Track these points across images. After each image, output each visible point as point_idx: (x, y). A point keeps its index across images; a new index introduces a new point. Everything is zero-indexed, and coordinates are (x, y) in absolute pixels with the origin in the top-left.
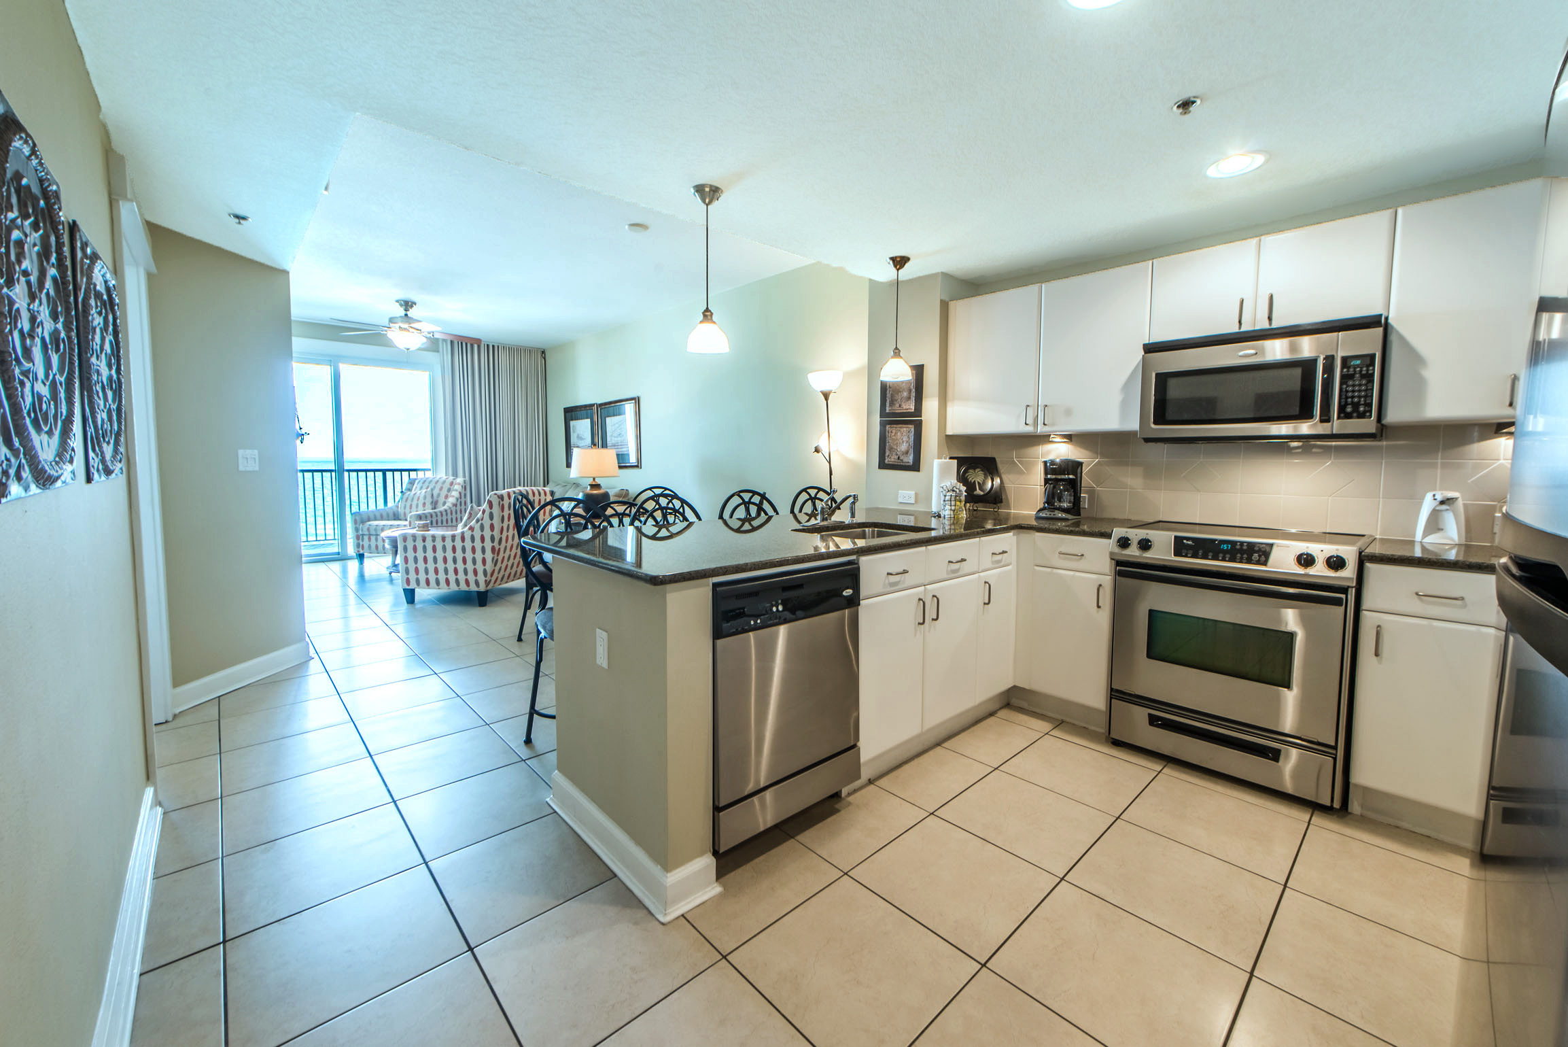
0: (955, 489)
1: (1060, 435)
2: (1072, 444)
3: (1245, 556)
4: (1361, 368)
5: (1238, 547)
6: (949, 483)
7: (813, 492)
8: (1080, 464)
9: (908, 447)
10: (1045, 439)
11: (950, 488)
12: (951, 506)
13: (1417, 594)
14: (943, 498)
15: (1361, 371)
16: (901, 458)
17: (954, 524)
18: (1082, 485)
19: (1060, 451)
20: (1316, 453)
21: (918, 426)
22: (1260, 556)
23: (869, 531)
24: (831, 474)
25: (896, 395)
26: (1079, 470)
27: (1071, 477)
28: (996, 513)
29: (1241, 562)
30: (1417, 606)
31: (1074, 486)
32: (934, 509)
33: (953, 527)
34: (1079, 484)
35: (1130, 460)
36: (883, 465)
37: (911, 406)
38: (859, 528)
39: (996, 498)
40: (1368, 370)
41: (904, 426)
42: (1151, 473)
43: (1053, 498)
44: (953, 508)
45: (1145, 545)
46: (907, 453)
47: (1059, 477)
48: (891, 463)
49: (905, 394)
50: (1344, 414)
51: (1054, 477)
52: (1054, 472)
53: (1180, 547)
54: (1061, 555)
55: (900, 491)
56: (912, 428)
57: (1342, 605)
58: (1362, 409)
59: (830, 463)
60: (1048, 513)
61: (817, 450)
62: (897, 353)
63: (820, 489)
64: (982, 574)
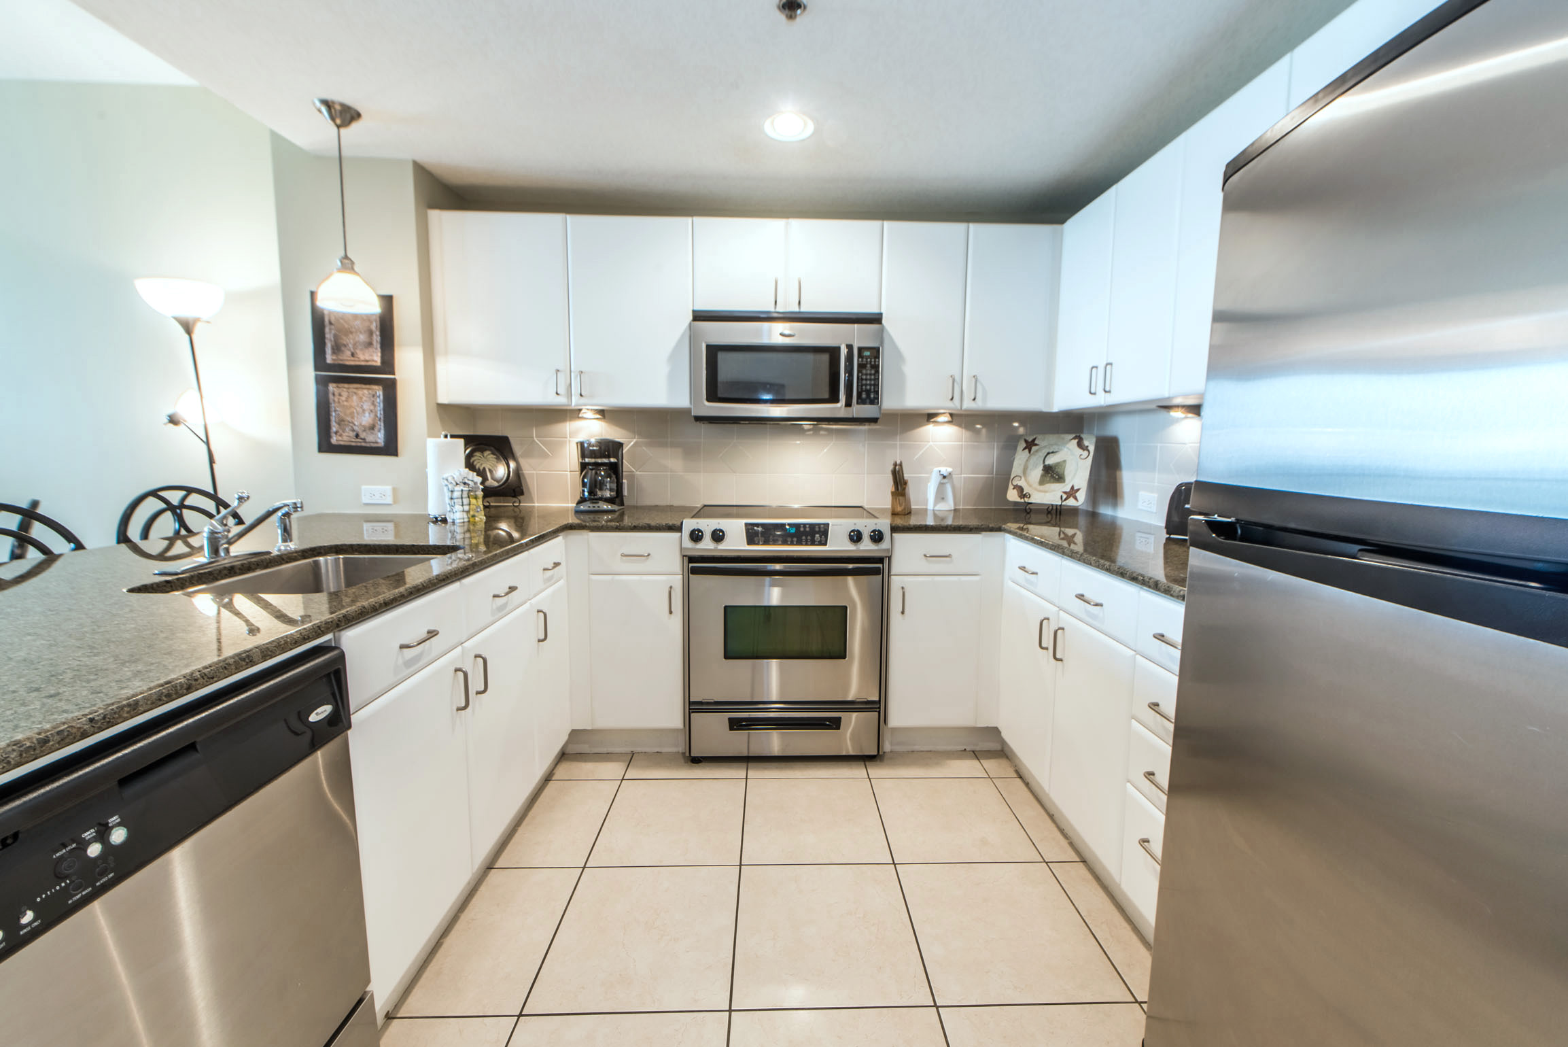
0: (467, 481)
1: (591, 410)
2: (606, 422)
3: (809, 538)
4: (871, 359)
5: (802, 529)
6: (458, 474)
7: (175, 497)
8: (620, 445)
9: (374, 420)
10: (575, 414)
11: (459, 480)
12: (463, 505)
13: (925, 556)
14: (448, 494)
15: (871, 361)
16: (362, 436)
17: (469, 531)
18: (624, 470)
19: (592, 429)
20: (822, 435)
21: (390, 389)
22: (821, 537)
23: (326, 561)
24: (212, 460)
25: (345, 338)
26: (620, 453)
27: (612, 460)
28: (516, 509)
29: (806, 544)
30: (925, 566)
31: (615, 470)
32: (433, 511)
33: (468, 535)
34: (621, 469)
35: (669, 440)
36: (326, 446)
37: (376, 358)
38: (305, 558)
39: (513, 489)
40: (875, 362)
41: (364, 386)
42: (691, 452)
43: (596, 486)
44: (466, 508)
45: (718, 536)
46: (372, 428)
47: (599, 461)
48: (342, 443)
49: (362, 338)
50: (861, 401)
51: (593, 460)
52: (593, 454)
53: (753, 535)
54: (624, 558)
55: (364, 487)
56: (379, 391)
57: (880, 574)
58: (872, 396)
59: (208, 443)
60: (591, 505)
61: (173, 420)
62: (347, 264)
63: (190, 491)
64: (533, 601)
